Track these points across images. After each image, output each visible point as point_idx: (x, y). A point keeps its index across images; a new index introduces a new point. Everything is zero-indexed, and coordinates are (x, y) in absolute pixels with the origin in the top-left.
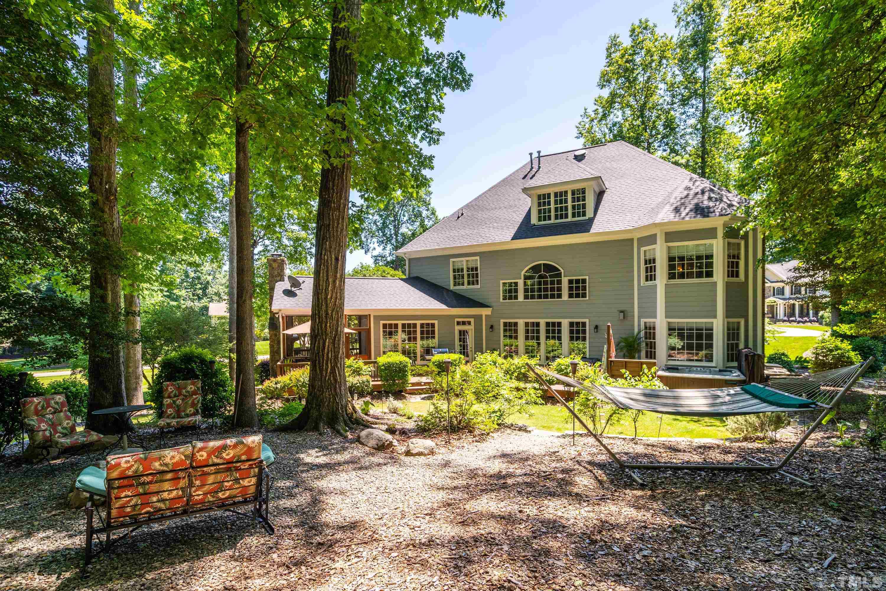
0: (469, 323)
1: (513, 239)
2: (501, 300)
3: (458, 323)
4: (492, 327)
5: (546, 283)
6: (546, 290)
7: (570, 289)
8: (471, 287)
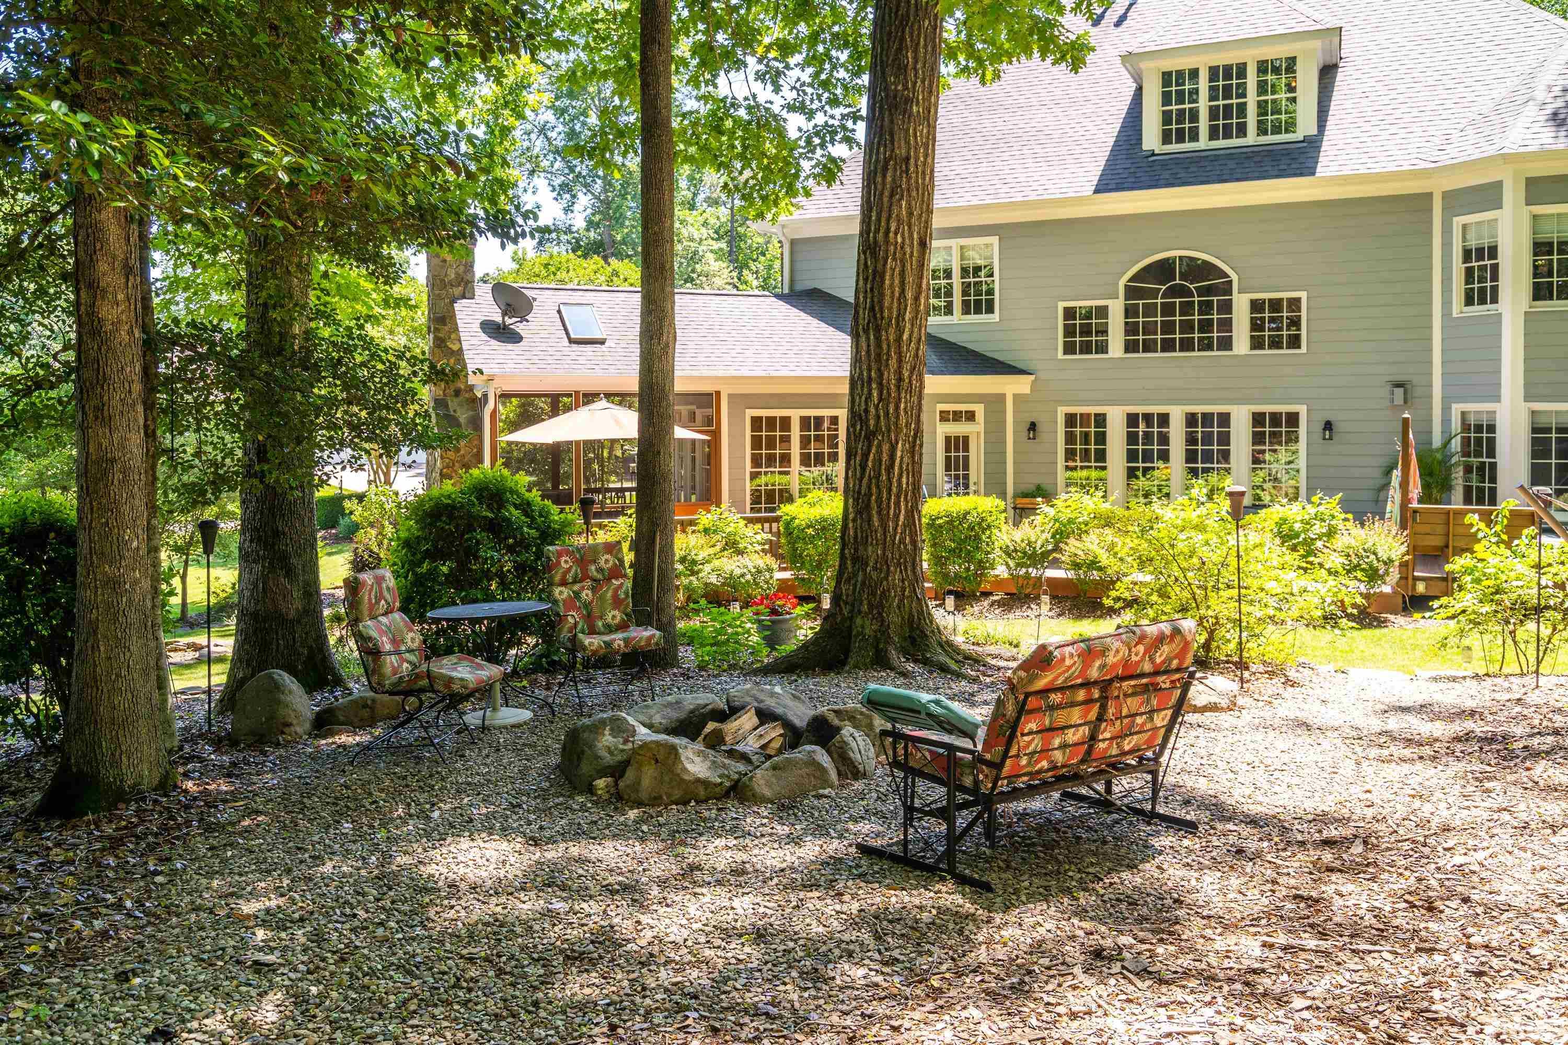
0: (971, 416)
1: (1097, 191)
2: (1060, 355)
3: (944, 417)
4: (1033, 427)
5: (1187, 308)
6: (1187, 327)
7: (1256, 326)
8: (973, 318)
